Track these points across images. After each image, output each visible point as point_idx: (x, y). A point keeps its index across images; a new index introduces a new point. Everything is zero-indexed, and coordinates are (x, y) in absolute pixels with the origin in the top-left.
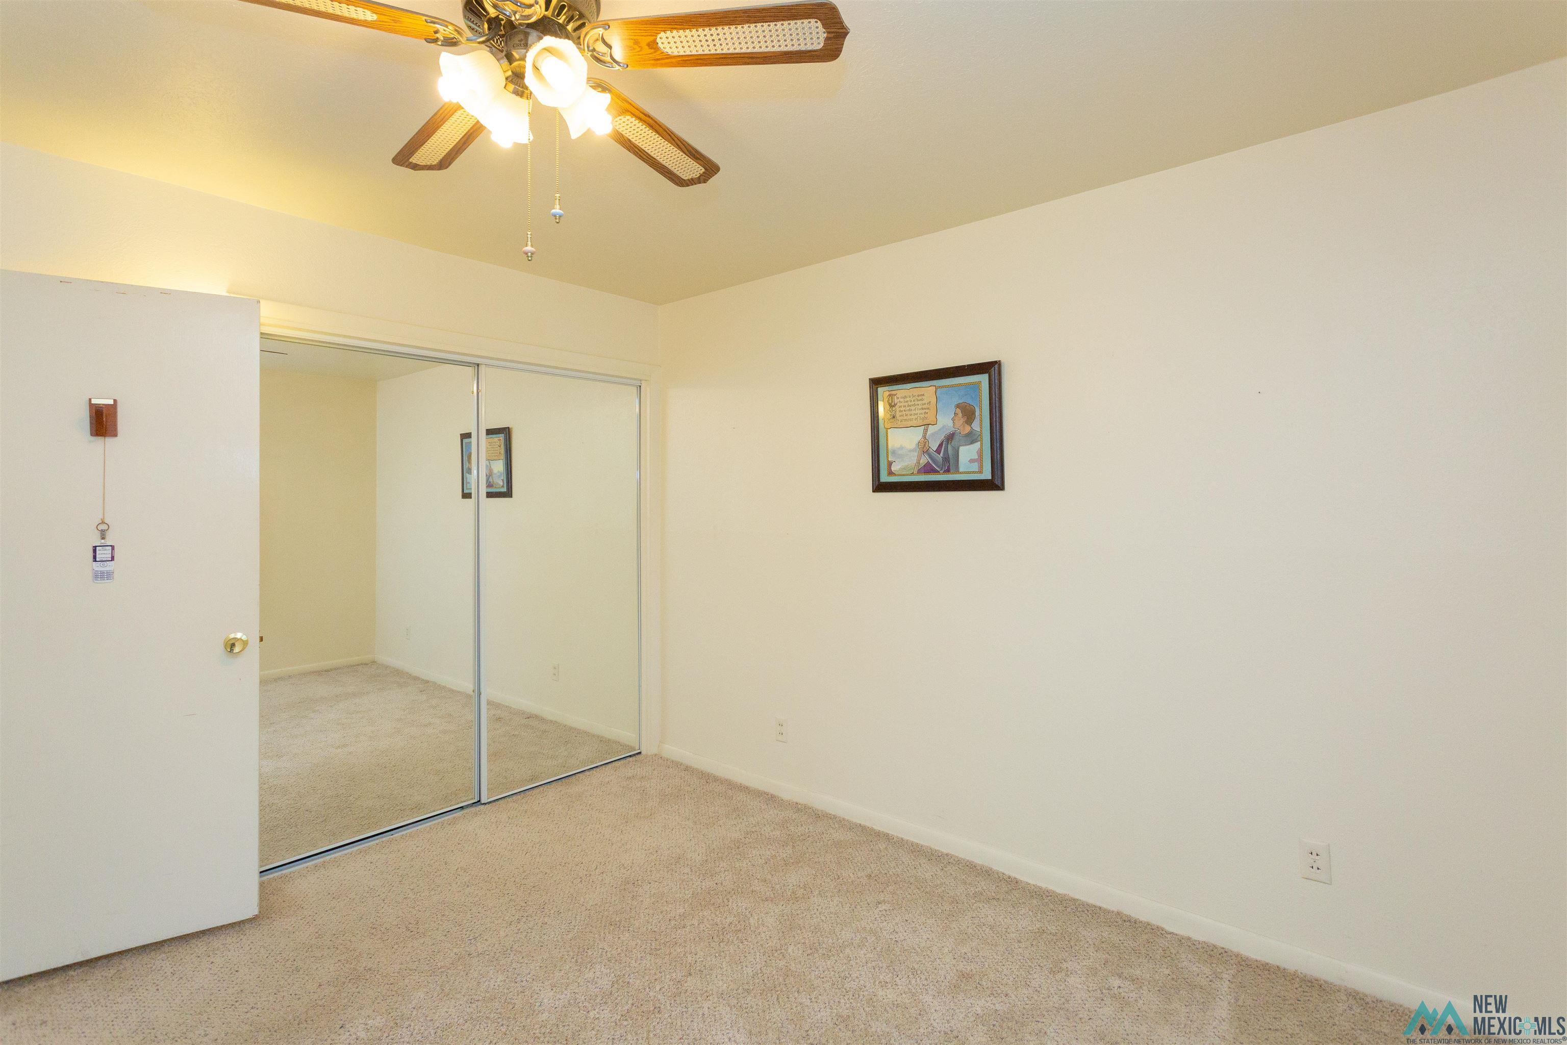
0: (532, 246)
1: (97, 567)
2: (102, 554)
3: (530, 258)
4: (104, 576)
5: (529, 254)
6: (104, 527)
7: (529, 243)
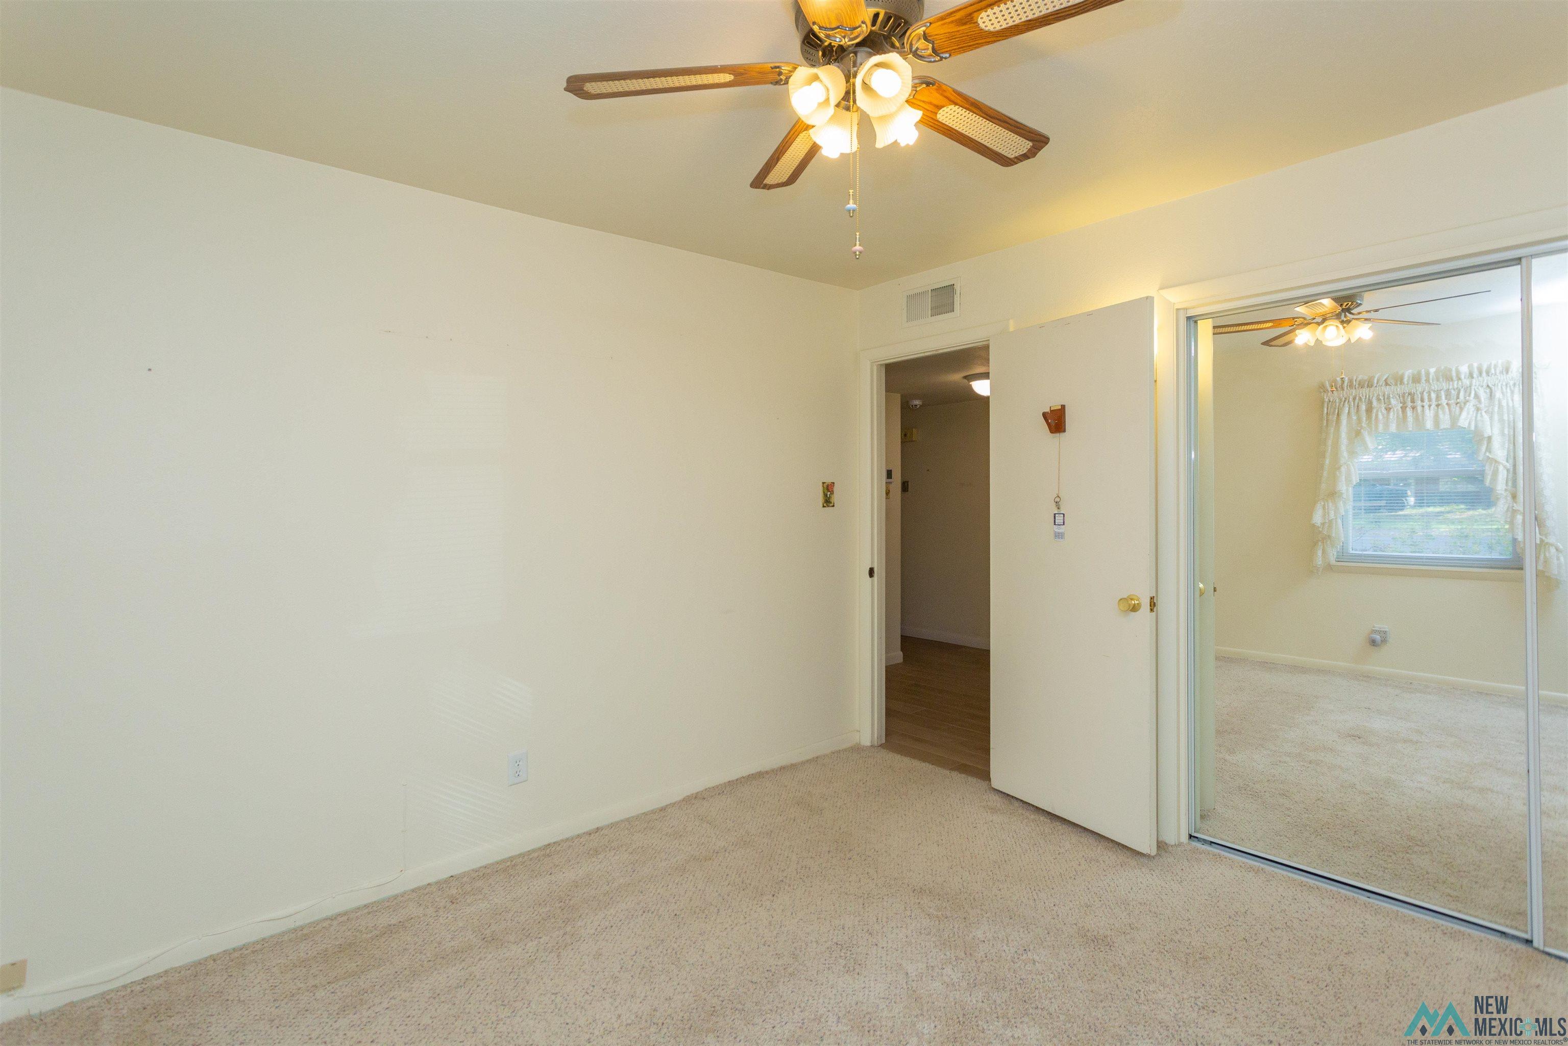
0: (860, 245)
1: (1056, 528)
2: (1059, 520)
3: (857, 257)
4: (1059, 536)
5: (858, 253)
6: (1058, 499)
7: (858, 243)
